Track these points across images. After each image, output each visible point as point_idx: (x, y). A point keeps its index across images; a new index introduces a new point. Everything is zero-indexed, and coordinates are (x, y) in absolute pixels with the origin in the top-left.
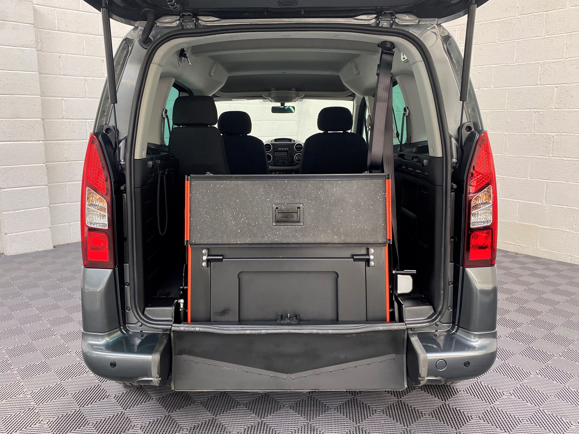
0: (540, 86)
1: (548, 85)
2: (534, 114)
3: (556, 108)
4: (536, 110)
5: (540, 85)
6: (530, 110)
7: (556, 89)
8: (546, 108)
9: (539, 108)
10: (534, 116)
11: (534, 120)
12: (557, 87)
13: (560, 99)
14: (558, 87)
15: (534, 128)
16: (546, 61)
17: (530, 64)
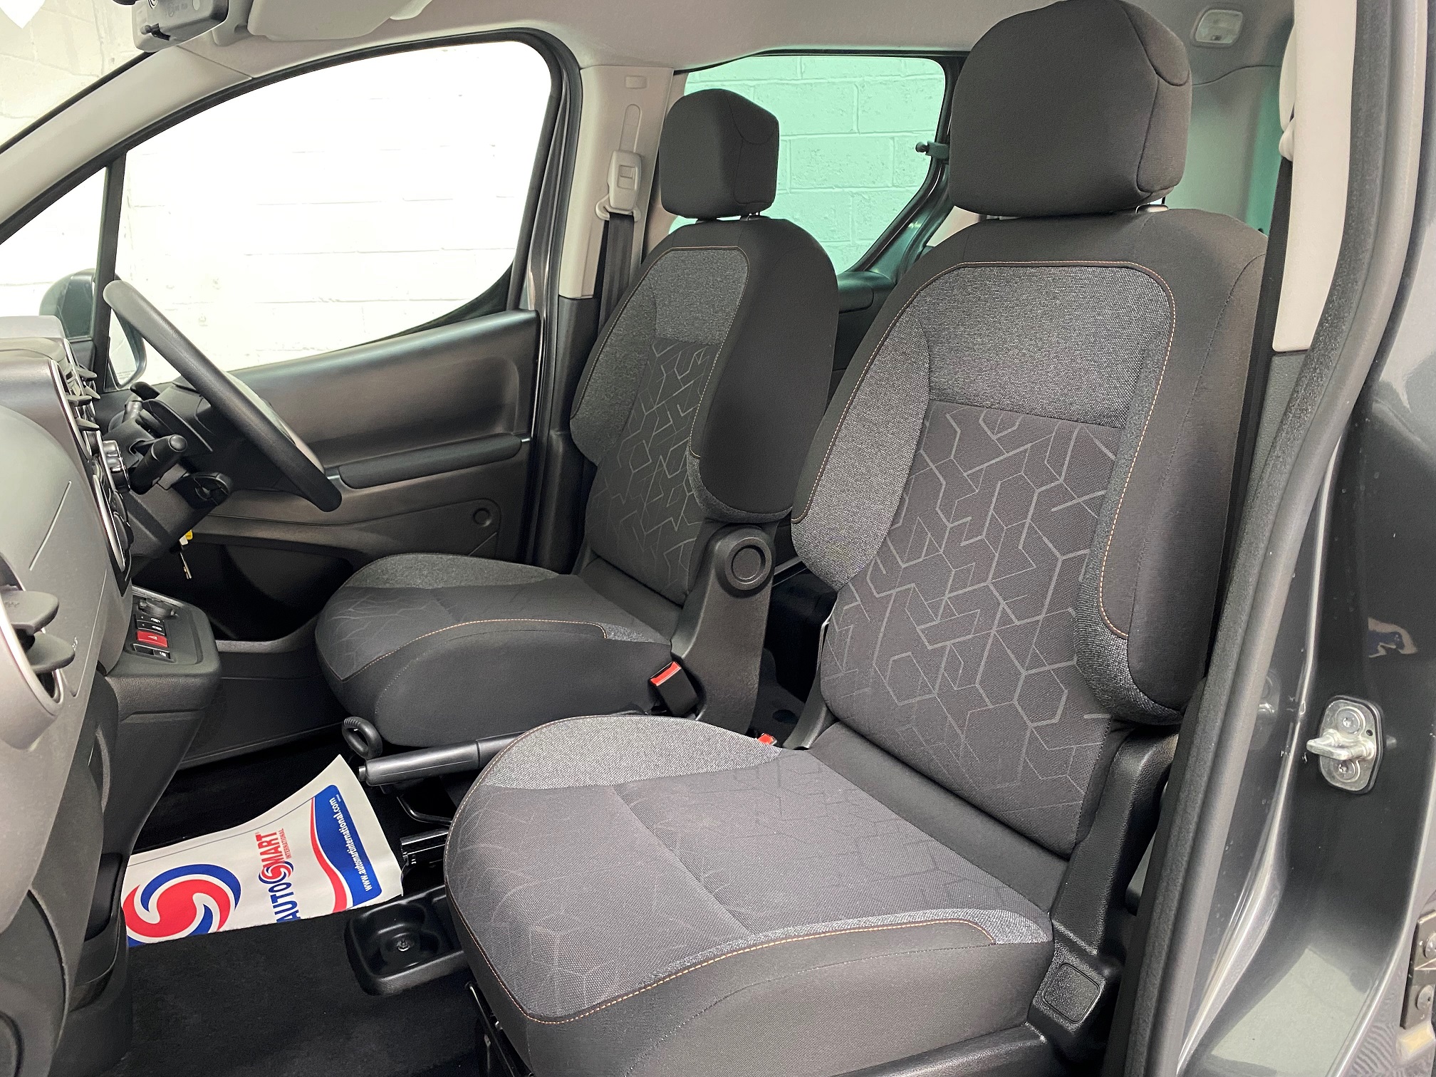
0: (858, 135)
1: (875, 132)
2: (851, 198)
3: (894, 186)
4: (854, 190)
5: (859, 133)
6: (841, 190)
7: (891, 142)
8: (874, 185)
9: (861, 186)
10: (851, 204)
11: (851, 213)
12: (893, 138)
13: (901, 166)
14: (896, 139)
15: (853, 232)
16: (867, 78)
17: (834, 83)
